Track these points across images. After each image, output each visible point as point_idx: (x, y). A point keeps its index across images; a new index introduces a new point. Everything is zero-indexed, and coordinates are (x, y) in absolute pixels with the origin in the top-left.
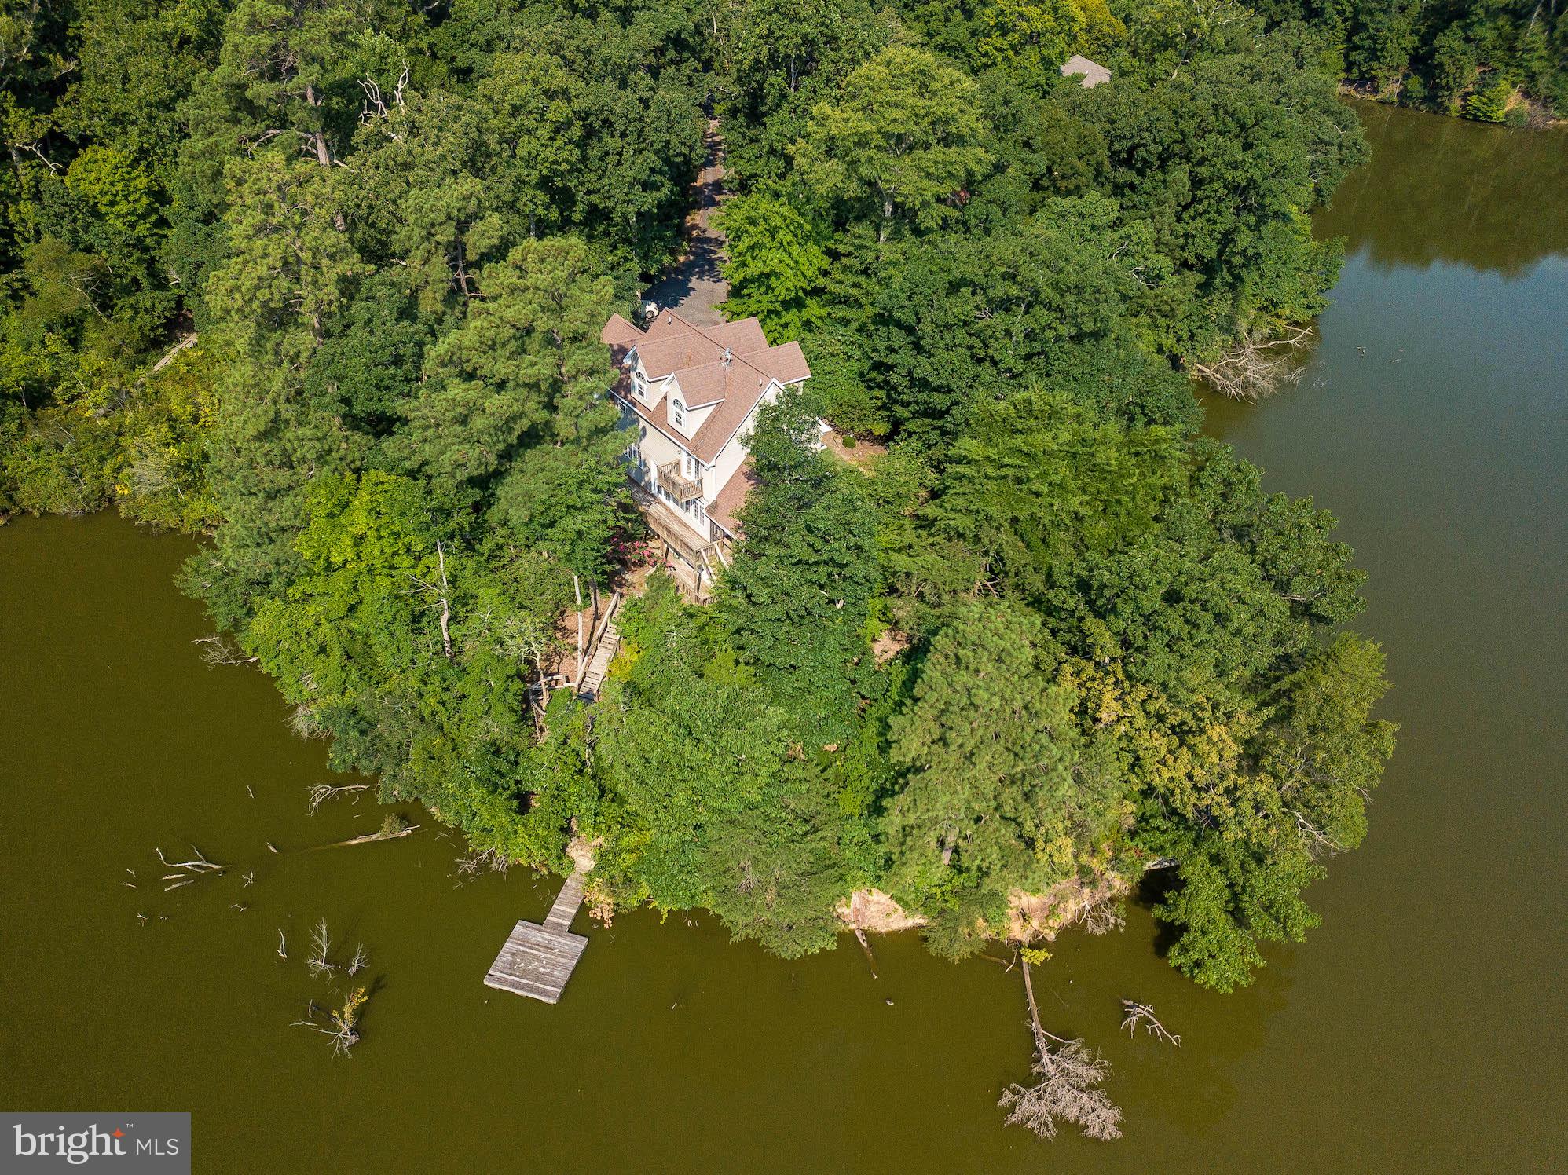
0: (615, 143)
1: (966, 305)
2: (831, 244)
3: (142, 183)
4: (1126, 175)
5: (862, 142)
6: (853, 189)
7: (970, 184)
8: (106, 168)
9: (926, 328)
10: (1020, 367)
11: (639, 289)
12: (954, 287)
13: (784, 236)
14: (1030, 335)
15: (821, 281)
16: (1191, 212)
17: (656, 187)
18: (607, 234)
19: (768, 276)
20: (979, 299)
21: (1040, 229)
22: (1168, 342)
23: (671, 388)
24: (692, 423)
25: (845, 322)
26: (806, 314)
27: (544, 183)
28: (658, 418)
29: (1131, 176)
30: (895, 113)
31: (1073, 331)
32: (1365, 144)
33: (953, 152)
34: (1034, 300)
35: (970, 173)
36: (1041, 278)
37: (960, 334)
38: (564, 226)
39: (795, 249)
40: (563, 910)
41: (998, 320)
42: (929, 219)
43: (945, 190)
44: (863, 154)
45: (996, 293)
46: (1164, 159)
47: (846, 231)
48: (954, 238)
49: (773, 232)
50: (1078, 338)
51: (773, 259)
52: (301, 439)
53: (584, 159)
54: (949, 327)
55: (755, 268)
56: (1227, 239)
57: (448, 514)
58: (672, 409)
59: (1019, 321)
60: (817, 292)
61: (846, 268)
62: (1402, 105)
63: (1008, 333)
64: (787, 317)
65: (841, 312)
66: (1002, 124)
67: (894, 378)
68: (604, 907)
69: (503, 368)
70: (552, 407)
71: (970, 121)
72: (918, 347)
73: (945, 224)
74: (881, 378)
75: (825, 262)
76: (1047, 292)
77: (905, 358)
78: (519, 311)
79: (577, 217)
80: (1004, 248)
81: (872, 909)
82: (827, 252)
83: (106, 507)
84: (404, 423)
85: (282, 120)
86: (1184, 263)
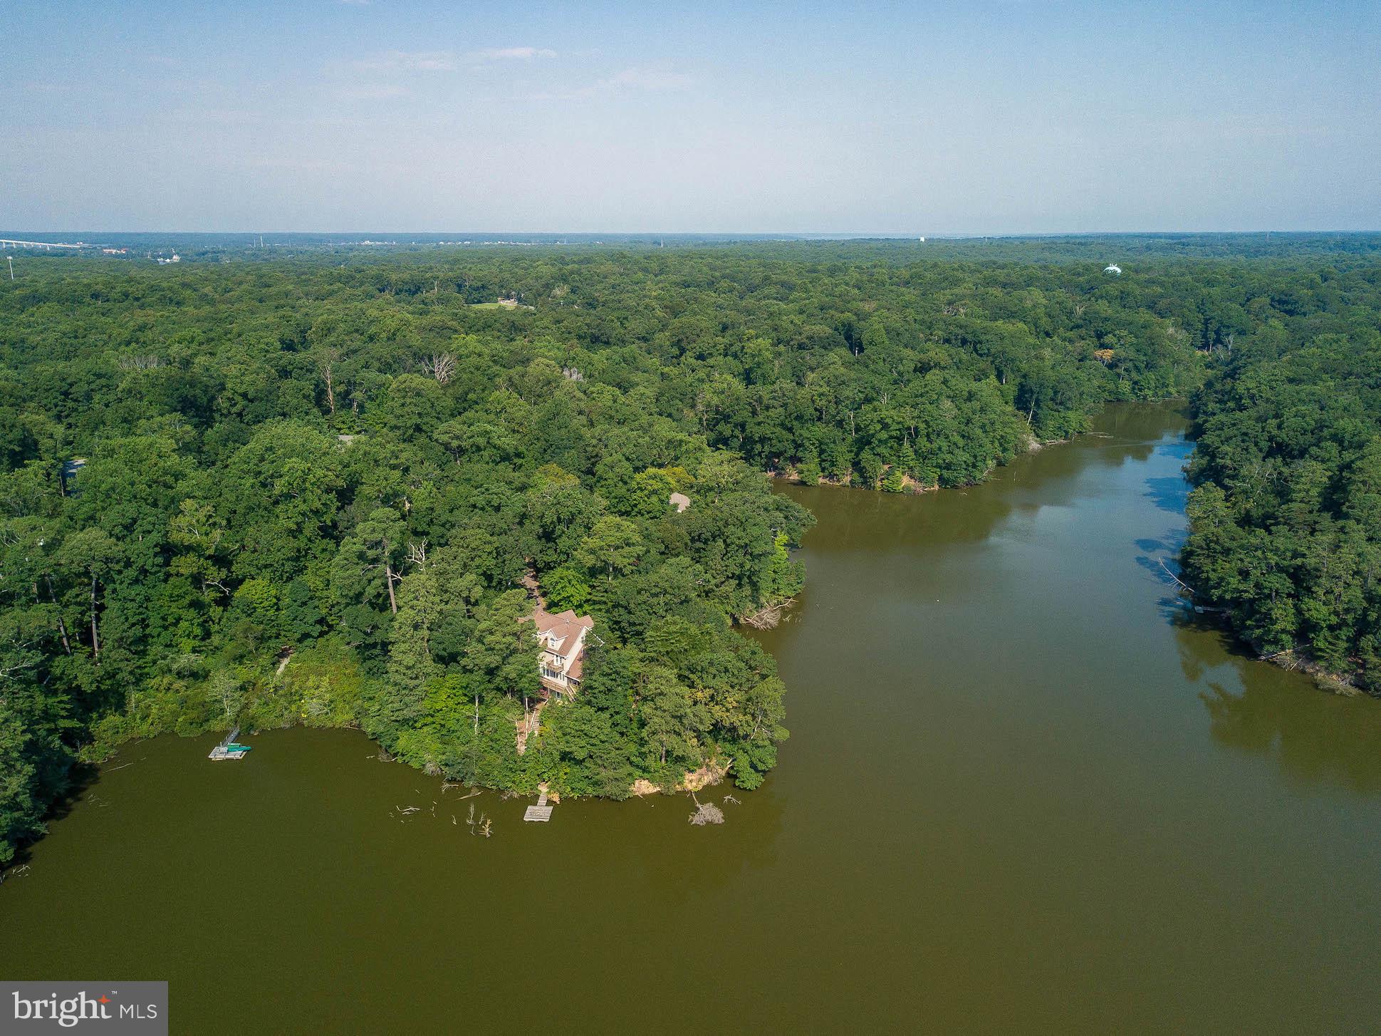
1: (644, 596)
2: (591, 583)
3: (273, 593)
4: (698, 545)
5: (601, 549)
6: (599, 564)
7: (639, 558)
8: (259, 588)
9: (632, 606)
10: (664, 614)
12: (639, 592)
13: (574, 582)
14: (666, 604)
15: (589, 597)
16: (726, 557)
19: (570, 596)
20: (648, 594)
21: (664, 570)
22: (729, 609)
23: (549, 634)
24: (557, 645)
25: (600, 610)
26: (584, 609)
27: (484, 575)
28: (545, 646)
29: (702, 545)
30: (613, 539)
31: (679, 601)
32: (813, 517)
33: (631, 548)
34: (665, 592)
35: (639, 555)
36: (667, 585)
37: (643, 606)
38: (489, 587)
39: (578, 586)
40: (542, 801)
41: (655, 600)
42: (626, 571)
43: (632, 560)
44: (602, 553)
45: (653, 591)
46: (714, 537)
47: (596, 578)
48: (636, 576)
49: (570, 581)
50: (681, 603)
51: (570, 590)
52: (422, 668)
54: (639, 604)
55: (564, 595)
56: (742, 566)
57: (481, 684)
58: (550, 642)
59: (662, 599)
60: (588, 601)
61: (598, 591)
62: (853, 487)
63: (658, 604)
65: (597, 607)
66: (647, 537)
67: (623, 624)
68: (556, 798)
70: (519, 640)
71: (636, 538)
72: (630, 613)
73: (632, 572)
74: (617, 627)
75: (590, 590)
76: (669, 590)
77: (626, 616)
79: (494, 584)
80: (653, 577)
81: (644, 787)
82: (590, 586)
83: (298, 724)
84: (464, 654)
85: (375, 561)
86: (728, 577)
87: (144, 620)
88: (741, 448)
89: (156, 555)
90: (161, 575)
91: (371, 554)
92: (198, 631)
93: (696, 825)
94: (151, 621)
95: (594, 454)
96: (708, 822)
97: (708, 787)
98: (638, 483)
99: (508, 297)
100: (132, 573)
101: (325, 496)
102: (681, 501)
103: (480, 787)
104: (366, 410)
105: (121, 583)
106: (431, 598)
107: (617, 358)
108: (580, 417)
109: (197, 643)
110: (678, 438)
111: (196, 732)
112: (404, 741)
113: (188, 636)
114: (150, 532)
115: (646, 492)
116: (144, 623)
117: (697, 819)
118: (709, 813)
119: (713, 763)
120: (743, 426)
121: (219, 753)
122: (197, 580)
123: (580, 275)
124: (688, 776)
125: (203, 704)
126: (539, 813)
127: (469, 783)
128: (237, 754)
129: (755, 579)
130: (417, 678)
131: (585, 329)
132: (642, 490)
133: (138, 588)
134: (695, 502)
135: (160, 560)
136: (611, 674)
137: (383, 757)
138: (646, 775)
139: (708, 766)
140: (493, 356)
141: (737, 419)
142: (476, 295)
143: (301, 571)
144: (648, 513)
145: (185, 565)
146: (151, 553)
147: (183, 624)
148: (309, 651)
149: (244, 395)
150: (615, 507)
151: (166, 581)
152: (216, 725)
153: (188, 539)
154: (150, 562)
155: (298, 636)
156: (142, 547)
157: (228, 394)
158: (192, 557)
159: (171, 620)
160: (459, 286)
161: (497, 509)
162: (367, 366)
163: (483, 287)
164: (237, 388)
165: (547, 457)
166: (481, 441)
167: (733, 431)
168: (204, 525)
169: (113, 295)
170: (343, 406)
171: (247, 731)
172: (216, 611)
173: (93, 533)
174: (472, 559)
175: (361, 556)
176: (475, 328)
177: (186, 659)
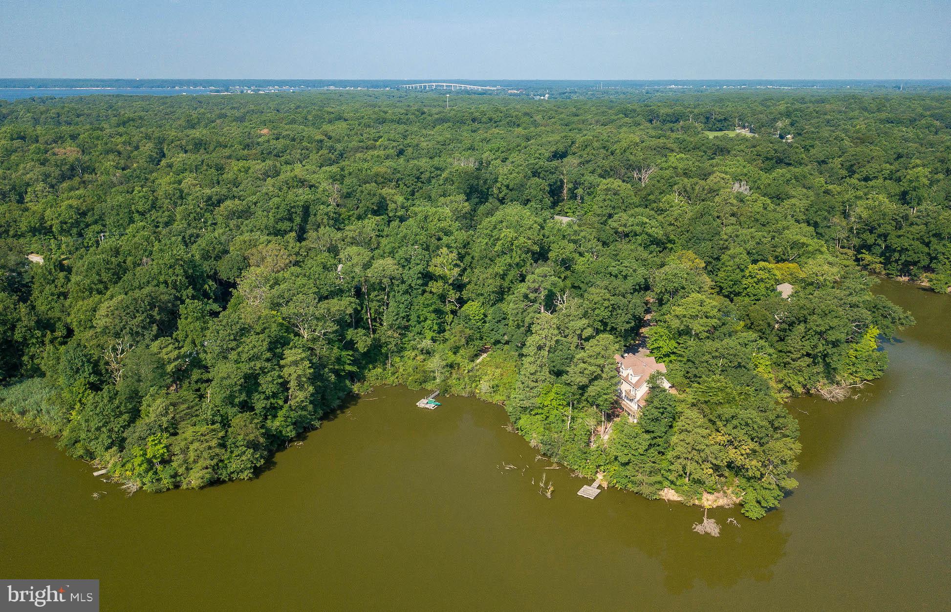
0: (620, 311)
1: (707, 357)
2: (678, 340)
3: (482, 311)
5: (684, 316)
6: (682, 327)
7: (715, 328)
8: (475, 307)
10: (719, 373)
11: (623, 349)
12: (704, 353)
13: (665, 337)
14: (722, 366)
15: (675, 350)
16: (805, 338)
17: (630, 323)
18: (615, 334)
19: (660, 347)
21: (728, 340)
23: (630, 371)
24: (634, 380)
25: (681, 361)
26: (670, 358)
27: (601, 321)
28: (626, 380)
30: (693, 310)
31: (734, 365)
33: (709, 320)
34: (723, 357)
35: (714, 326)
36: (725, 352)
37: (705, 364)
38: (605, 330)
39: (668, 341)
40: (596, 484)
42: (702, 336)
43: (707, 329)
44: (684, 319)
45: (713, 354)
47: (681, 337)
49: (661, 336)
50: (736, 367)
51: (661, 344)
52: (540, 376)
53: (611, 315)
55: (656, 345)
57: (574, 395)
58: (630, 376)
59: (720, 362)
60: (674, 353)
61: (681, 347)
64: (664, 359)
65: (679, 358)
68: (605, 485)
69: (592, 361)
70: (602, 371)
72: (695, 367)
73: (706, 338)
75: (676, 345)
78: (597, 349)
79: (608, 329)
80: (717, 344)
81: (670, 494)
82: (677, 343)
83: (472, 395)
84: (567, 372)
85: (534, 301)
86: (803, 355)
87: (408, 316)
88: (882, 254)
89: (418, 278)
90: (420, 291)
91: (532, 296)
92: (436, 327)
93: (696, 532)
94: (412, 317)
95: (725, 246)
96: (706, 533)
97: (720, 508)
98: (750, 272)
99: (744, 127)
100: (404, 287)
101: (524, 255)
102: (786, 290)
103: (559, 464)
104: (585, 201)
105: (399, 292)
106: (552, 331)
107: (788, 176)
108: (732, 218)
109: (434, 335)
110: (801, 241)
111: (416, 388)
112: (524, 421)
113: (430, 329)
114: (418, 264)
115: (756, 280)
116: (407, 318)
117: (699, 529)
118: (710, 527)
119: (729, 492)
120: (885, 236)
121: (422, 403)
122: (443, 298)
123: (801, 112)
124: (706, 496)
125: (424, 372)
126: (589, 492)
127: (554, 460)
128: (431, 406)
129: (828, 360)
130: (537, 382)
131: (772, 153)
132: (752, 278)
133: (407, 296)
134: (796, 292)
135: (420, 282)
136: (659, 408)
137: (509, 429)
138: (673, 486)
139: (725, 492)
140: (685, 169)
141: (880, 230)
142: (719, 125)
143: (501, 300)
144: (754, 295)
145: (436, 287)
146: (416, 276)
147: (429, 322)
148: (499, 352)
149: (507, 187)
150: (731, 288)
151: (422, 294)
152: (429, 386)
153: (438, 271)
154: (414, 282)
155: (493, 341)
156: (412, 275)
157: (498, 185)
158: (440, 283)
159: (422, 318)
160: (707, 118)
161: (625, 277)
162: (593, 172)
163: (725, 119)
164: (503, 182)
165: (690, 245)
166: (638, 229)
167: (876, 240)
168: (450, 264)
169: (484, 120)
170: (571, 198)
171: (444, 394)
172: (449, 318)
173: (389, 261)
174: (594, 310)
175: (526, 296)
176: (687, 149)
177: (427, 343)
